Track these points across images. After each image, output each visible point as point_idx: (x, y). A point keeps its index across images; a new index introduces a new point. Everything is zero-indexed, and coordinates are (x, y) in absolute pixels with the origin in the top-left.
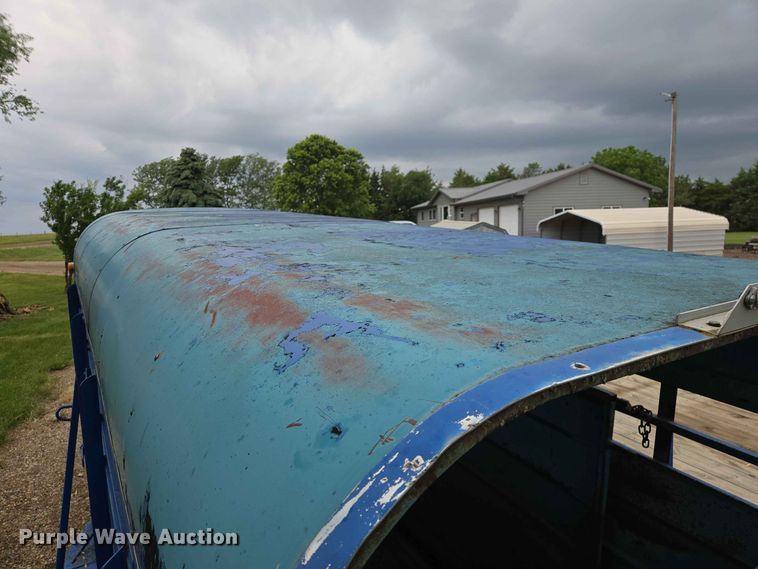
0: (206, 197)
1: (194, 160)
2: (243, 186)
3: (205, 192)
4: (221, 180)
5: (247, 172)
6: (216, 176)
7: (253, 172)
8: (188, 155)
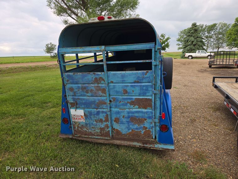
0: (198, 39)
1: (196, 27)
2: (215, 34)
3: (198, 37)
4: (207, 33)
5: (218, 29)
6: (206, 31)
7: (220, 29)
8: (194, 25)
